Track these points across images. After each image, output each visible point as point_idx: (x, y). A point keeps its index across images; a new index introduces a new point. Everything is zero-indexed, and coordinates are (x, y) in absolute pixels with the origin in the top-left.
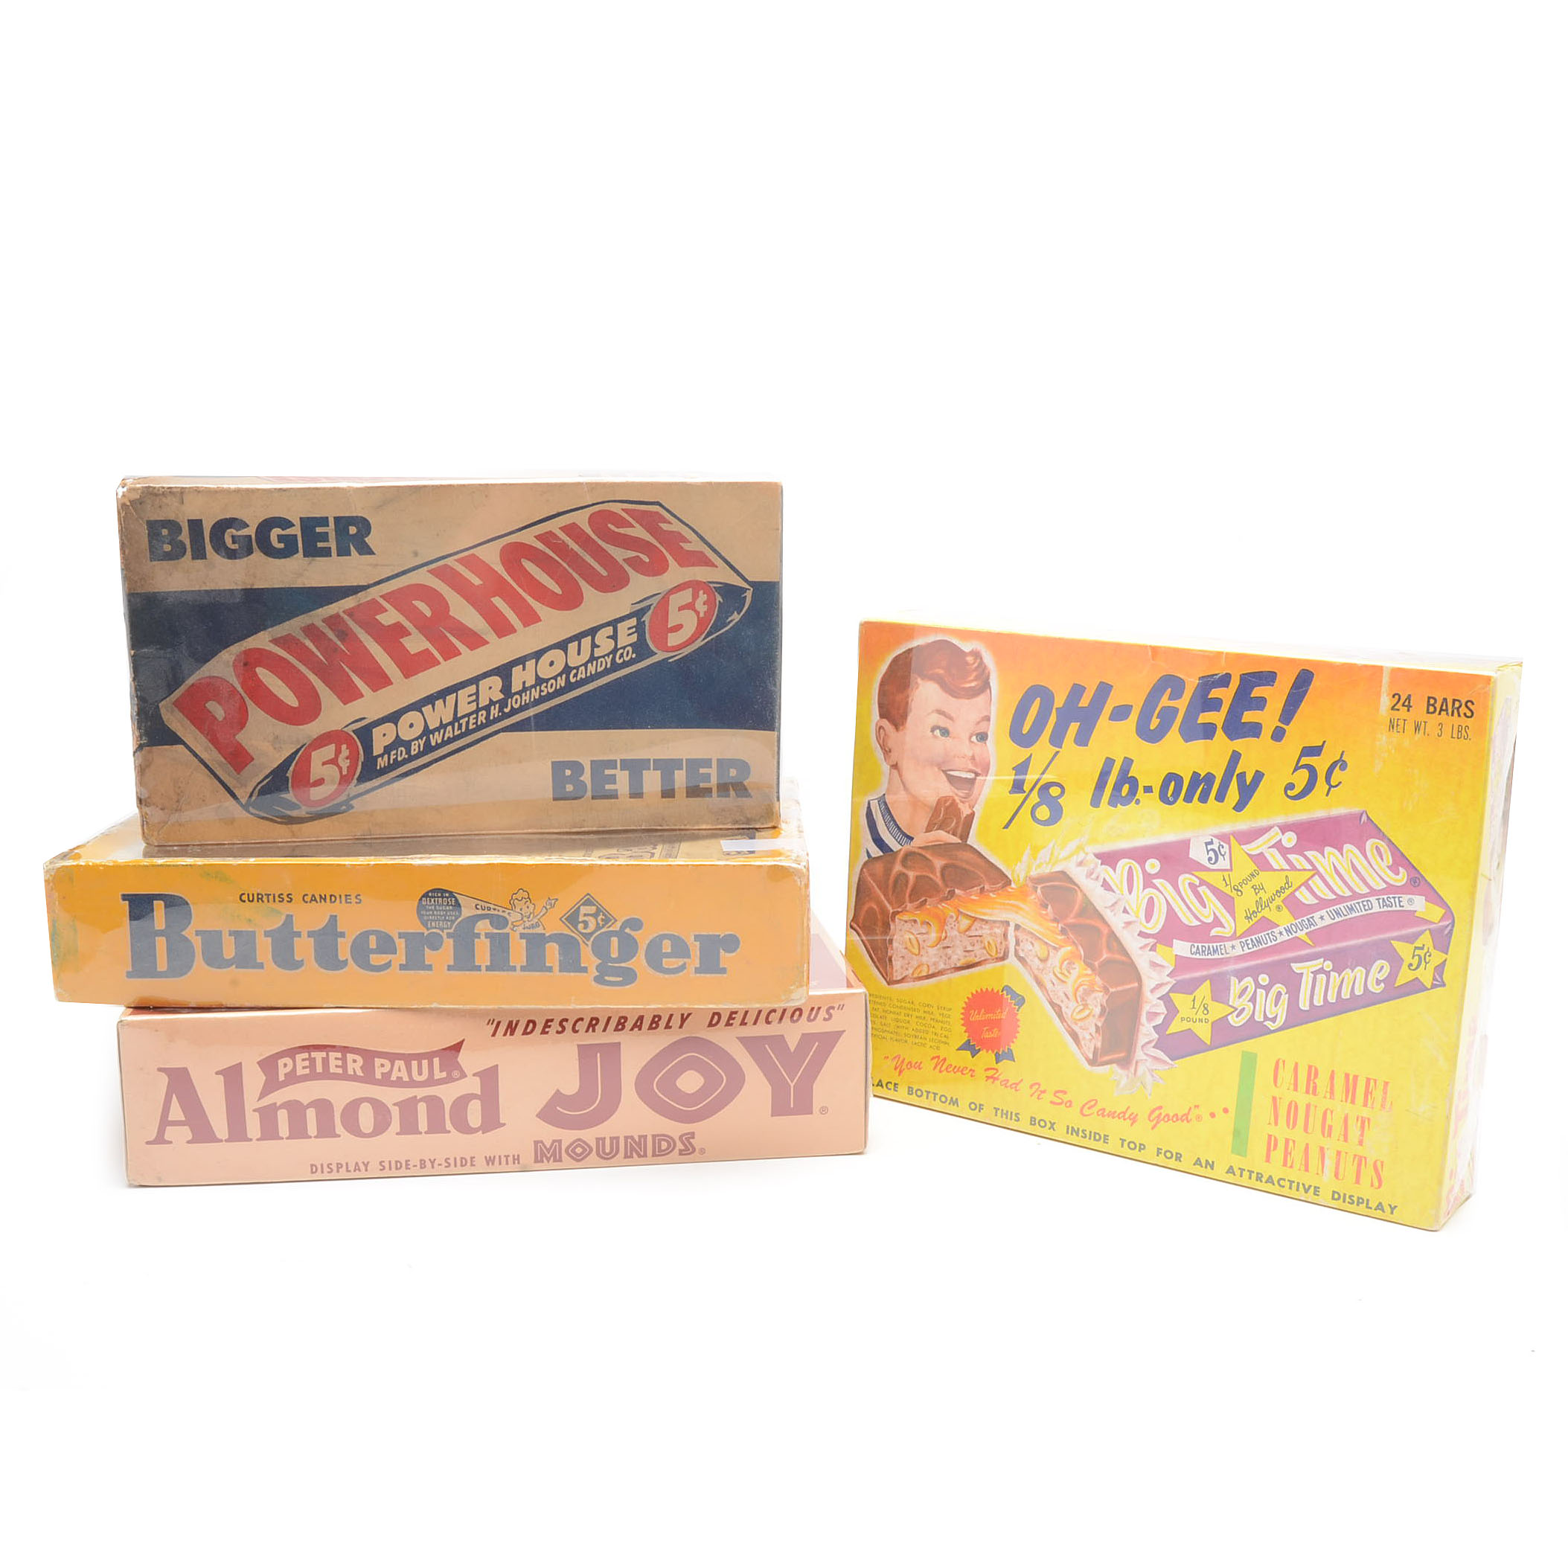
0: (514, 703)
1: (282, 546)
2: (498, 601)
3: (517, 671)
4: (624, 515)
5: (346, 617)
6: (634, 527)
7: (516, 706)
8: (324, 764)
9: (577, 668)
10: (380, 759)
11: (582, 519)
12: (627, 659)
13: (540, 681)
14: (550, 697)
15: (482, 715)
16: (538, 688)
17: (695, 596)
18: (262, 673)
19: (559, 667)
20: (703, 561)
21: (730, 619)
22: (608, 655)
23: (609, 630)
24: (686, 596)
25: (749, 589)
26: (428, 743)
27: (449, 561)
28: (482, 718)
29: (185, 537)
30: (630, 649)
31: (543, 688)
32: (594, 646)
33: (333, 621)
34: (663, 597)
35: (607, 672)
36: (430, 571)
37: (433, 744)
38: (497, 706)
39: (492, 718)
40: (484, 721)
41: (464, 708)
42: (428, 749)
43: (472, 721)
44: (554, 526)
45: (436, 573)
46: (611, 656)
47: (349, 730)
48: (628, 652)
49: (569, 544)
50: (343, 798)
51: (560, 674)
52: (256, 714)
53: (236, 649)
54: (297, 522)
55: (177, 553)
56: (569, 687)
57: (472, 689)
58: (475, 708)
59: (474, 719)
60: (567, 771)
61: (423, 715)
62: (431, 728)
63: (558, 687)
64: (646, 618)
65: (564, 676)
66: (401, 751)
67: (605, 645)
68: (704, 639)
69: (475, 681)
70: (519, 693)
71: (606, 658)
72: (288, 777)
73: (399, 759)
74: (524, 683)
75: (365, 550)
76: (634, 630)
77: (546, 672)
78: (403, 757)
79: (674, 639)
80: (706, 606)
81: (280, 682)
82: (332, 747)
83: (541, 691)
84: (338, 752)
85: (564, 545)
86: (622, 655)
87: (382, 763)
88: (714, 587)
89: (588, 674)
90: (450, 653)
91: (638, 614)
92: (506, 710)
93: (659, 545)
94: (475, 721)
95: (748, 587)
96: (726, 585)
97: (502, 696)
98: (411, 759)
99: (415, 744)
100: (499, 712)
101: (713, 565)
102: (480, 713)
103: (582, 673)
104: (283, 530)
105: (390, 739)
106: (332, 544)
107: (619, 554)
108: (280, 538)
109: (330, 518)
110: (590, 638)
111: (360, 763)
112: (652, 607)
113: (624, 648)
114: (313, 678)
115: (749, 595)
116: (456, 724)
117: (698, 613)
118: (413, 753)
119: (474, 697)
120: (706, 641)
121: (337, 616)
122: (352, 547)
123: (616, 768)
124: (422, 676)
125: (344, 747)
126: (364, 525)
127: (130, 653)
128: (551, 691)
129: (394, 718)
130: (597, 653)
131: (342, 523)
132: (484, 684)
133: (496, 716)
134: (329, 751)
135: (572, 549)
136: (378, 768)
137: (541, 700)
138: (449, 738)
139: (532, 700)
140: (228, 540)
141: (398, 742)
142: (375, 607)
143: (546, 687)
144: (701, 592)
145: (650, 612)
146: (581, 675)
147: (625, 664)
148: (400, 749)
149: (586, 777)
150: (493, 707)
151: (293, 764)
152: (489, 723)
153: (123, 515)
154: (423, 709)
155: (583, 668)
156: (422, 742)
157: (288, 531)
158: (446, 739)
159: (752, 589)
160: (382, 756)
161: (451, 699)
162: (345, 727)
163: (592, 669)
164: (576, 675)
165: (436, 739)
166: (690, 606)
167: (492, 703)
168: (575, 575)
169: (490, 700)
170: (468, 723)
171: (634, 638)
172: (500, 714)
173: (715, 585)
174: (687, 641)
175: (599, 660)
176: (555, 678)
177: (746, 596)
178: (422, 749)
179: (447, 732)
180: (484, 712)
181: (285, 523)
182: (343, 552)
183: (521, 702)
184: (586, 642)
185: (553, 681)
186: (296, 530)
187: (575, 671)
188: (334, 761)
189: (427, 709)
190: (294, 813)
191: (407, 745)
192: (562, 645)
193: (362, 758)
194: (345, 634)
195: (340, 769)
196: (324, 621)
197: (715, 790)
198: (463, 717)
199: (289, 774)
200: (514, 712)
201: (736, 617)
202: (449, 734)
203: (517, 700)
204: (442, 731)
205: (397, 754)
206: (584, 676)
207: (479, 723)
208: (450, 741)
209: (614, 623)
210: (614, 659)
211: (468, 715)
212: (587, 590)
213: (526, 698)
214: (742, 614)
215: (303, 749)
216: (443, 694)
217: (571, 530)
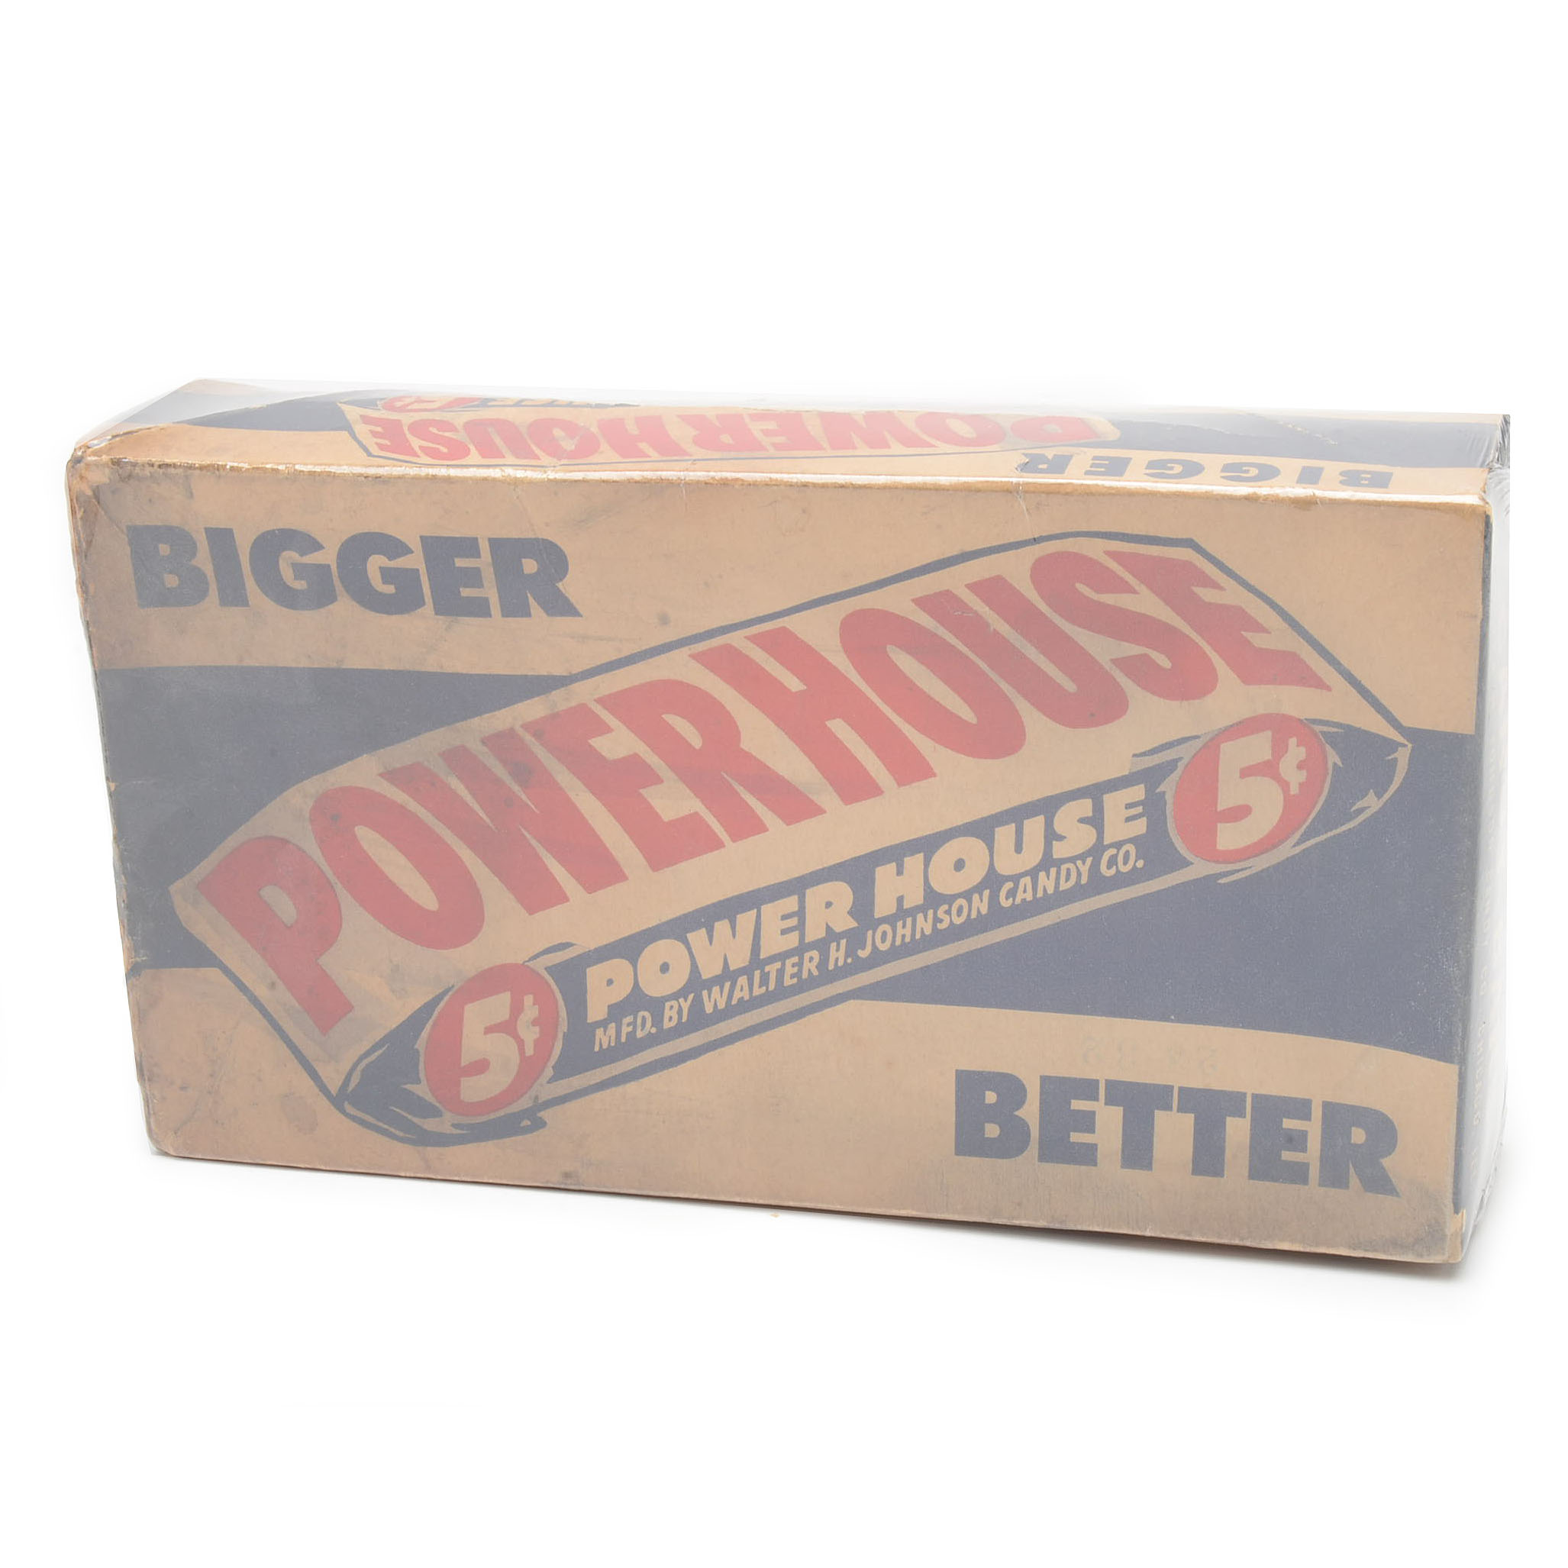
0: (880, 939)
1: (390, 589)
2: (839, 728)
3: (884, 874)
4: (1113, 565)
5: (528, 738)
6: (1135, 592)
7: (883, 947)
8: (489, 1030)
9: (1016, 879)
10: (599, 1032)
11: (1017, 569)
12: (1124, 869)
13: (933, 899)
14: (956, 933)
15: (811, 959)
16: (930, 913)
17: (1279, 749)
18: (367, 837)
19: (975, 874)
20: (1300, 675)
21: (1359, 805)
22: (1082, 857)
23: (1085, 807)
24: (1258, 748)
25: (1405, 746)
26: (697, 1005)
27: (737, 639)
28: (811, 964)
29: (203, 560)
30: (1131, 848)
31: (940, 913)
32: (1051, 836)
33: (503, 743)
34: (1205, 746)
35: (1079, 892)
36: (695, 657)
37: (709, 1008)
38: (843, 942)
39: (831, 967)
40: (815, 973)
41: (774, 942)
42: (698, 1019)
43: (790, 970)
44: (956, 580)
45: (705, 660)
46: (1089, 860)
47: (540, 965)
48: (1127, 854)
49: (990, 621)
50: (524, 1103)
51: (978, 889)
52: (356, 920)
53: (313, 786)
54: (415, 545)
55: (192, 591)
56: (997, 917)
57: (791, 903)
58: (796, 944)
59: (793, 965)
60: (988, 1093)
61: (689, 949)
62: (706, 974)
63: (974, 915)
64: (1168, 787)
65: (986, 893)
66: (644, 1019)
67: (1076, 838)
68: (1297, 844)
69: (799, 886)
70: (891, 920)
71: (1079, 863)
72: (417, 1051)
73: (640, 1034)
74: (900, 900)
75: (564, 607)
76: (1140, 809)
77: (946, 882)
78: (646, 1032)
79: (1230, 837)
80: (1304, 773)
81: (402, 860)
82: (505, 998)
83: (937, 920)
84: (517, 1009)
85: (980, 623)
86: (1113, 861)
87: (604, 1038)
88: (1324, 733)
89: (1040, 894)
90: (746, 826)
91: (1150, 777)
92: (863, 954)
93: (1194, 635)
94: (796, 969)
95: (1400, 739)
96: (1349, 729)
97: (853, 924)
98: (661, 1036)
99: (672, 1007)
100: (846, 957)
101: (1320, 684)
102: (807, 956)
103: (1025, 891)
104: (390, 559)
105: (620, 992)
106: (491, 592)
107: (1102, 649)
108: (387, 575)
109: (480, 541)
110: (1041, 819)
111: (560, 1036)
112: (1181, 765)
113: (1118, 845)
114: (466, 855)
115: (1403, 757)
116: (757, 973)
117: (1285, 785)
118: (667, 1025)
119: (794, 922)
120: (1304, 846)
121: (510, 734)
122: (531, 600)
123: (1096, 1099)
124: (689, 868)
125: (529, 1000)
126: (554, 560)
127: (109, 788)
128: (958, 921)
129: (630, 948)
130: (1060, 850)
131: (507, 551)
132: (816, 896)
133: (841, 963)
134: (498, 1006)
135: (996, 632)
136: (597, 1049)
137: (939, 938)
138: (741, 1000)
139: (918, 936)
140: (287, 574)
141: (637, 1001)
142: (585, 721)
143: (948, 912)
144: (1293, 741)
145: (1175, 776)
146: (1024, 894)
147: (1121, 881)
148: (641, 1014)
149: (1030, 1112)
150: (833, 945)
151: (428, 1026)
152: (826, 976)
153: (79, 515)
154: (690, 936)
155: (1027, 880)
156: (685, 1006)
157: (401, 562)
158: (734, 1002)
159: (1410, 746)
160: (603, 1024)
161: (746, 920)
162: (530, 960)
163: (1047, 883)
164: (1012, 893)
165: (714, 999)
166: (1269, 769)
167: (832, 935)
168: (1004, 686)
169: (828, 928)
170: (781, 973)
171: (1140, 827)
172: (849, 960)
173: (1325, 729)
174: (1261, 841)
175: (1064, 867)
176: (967, 895)
177: (1395, 760)
178: (684, 1019)
179: (738, 987)
180: (815, 954)
181: (393, 547)
182: (515, 608)
183: (894, 940)
184: (1034, 827)
185: (962, 901)
186: (415, 561)
187: (1009, 885)
188: (508, 1027)
189: (698, 937)
190: (430, 1125)
191: (656, 1006)
192: (983, 829)
193: (563, 1027)
194: (526, 771)
195: (521, 1043)
196: (485, 741)
197: (1314, 1172)
198: (772, 959)
199: (421, 1044)
200: (878, 959)
201: (1372, 803)
202: (741, 992)
203: (884, 934)
204: (727, 985)
205: (634, 1024)
206: (1029, 897)
207: (805, 975)
208: (744, 1007)
209: (1096, 792)
210: (1096, 865)
211: (782, 957)
212: (1033, 720)
213: (904, 931)
214: (1387, 796)
215: (446, 998)
216: (729, 909)
217: (993, 590)
